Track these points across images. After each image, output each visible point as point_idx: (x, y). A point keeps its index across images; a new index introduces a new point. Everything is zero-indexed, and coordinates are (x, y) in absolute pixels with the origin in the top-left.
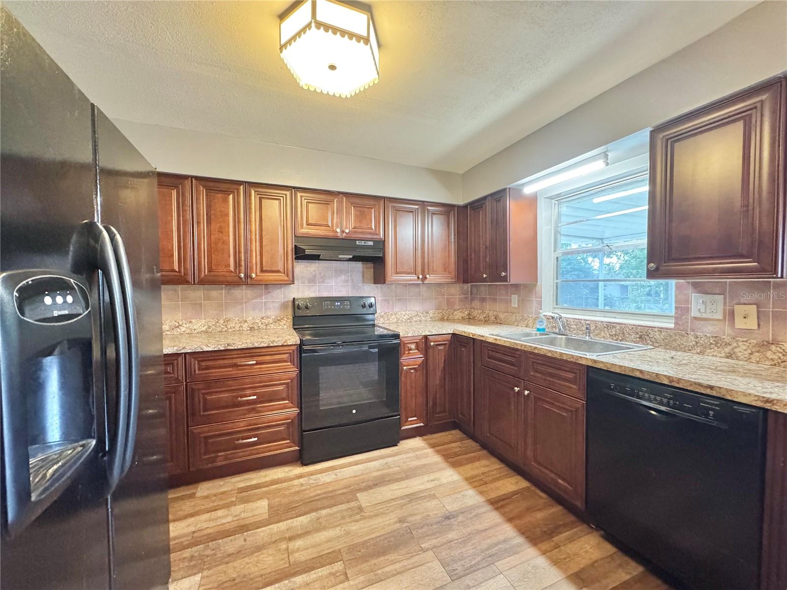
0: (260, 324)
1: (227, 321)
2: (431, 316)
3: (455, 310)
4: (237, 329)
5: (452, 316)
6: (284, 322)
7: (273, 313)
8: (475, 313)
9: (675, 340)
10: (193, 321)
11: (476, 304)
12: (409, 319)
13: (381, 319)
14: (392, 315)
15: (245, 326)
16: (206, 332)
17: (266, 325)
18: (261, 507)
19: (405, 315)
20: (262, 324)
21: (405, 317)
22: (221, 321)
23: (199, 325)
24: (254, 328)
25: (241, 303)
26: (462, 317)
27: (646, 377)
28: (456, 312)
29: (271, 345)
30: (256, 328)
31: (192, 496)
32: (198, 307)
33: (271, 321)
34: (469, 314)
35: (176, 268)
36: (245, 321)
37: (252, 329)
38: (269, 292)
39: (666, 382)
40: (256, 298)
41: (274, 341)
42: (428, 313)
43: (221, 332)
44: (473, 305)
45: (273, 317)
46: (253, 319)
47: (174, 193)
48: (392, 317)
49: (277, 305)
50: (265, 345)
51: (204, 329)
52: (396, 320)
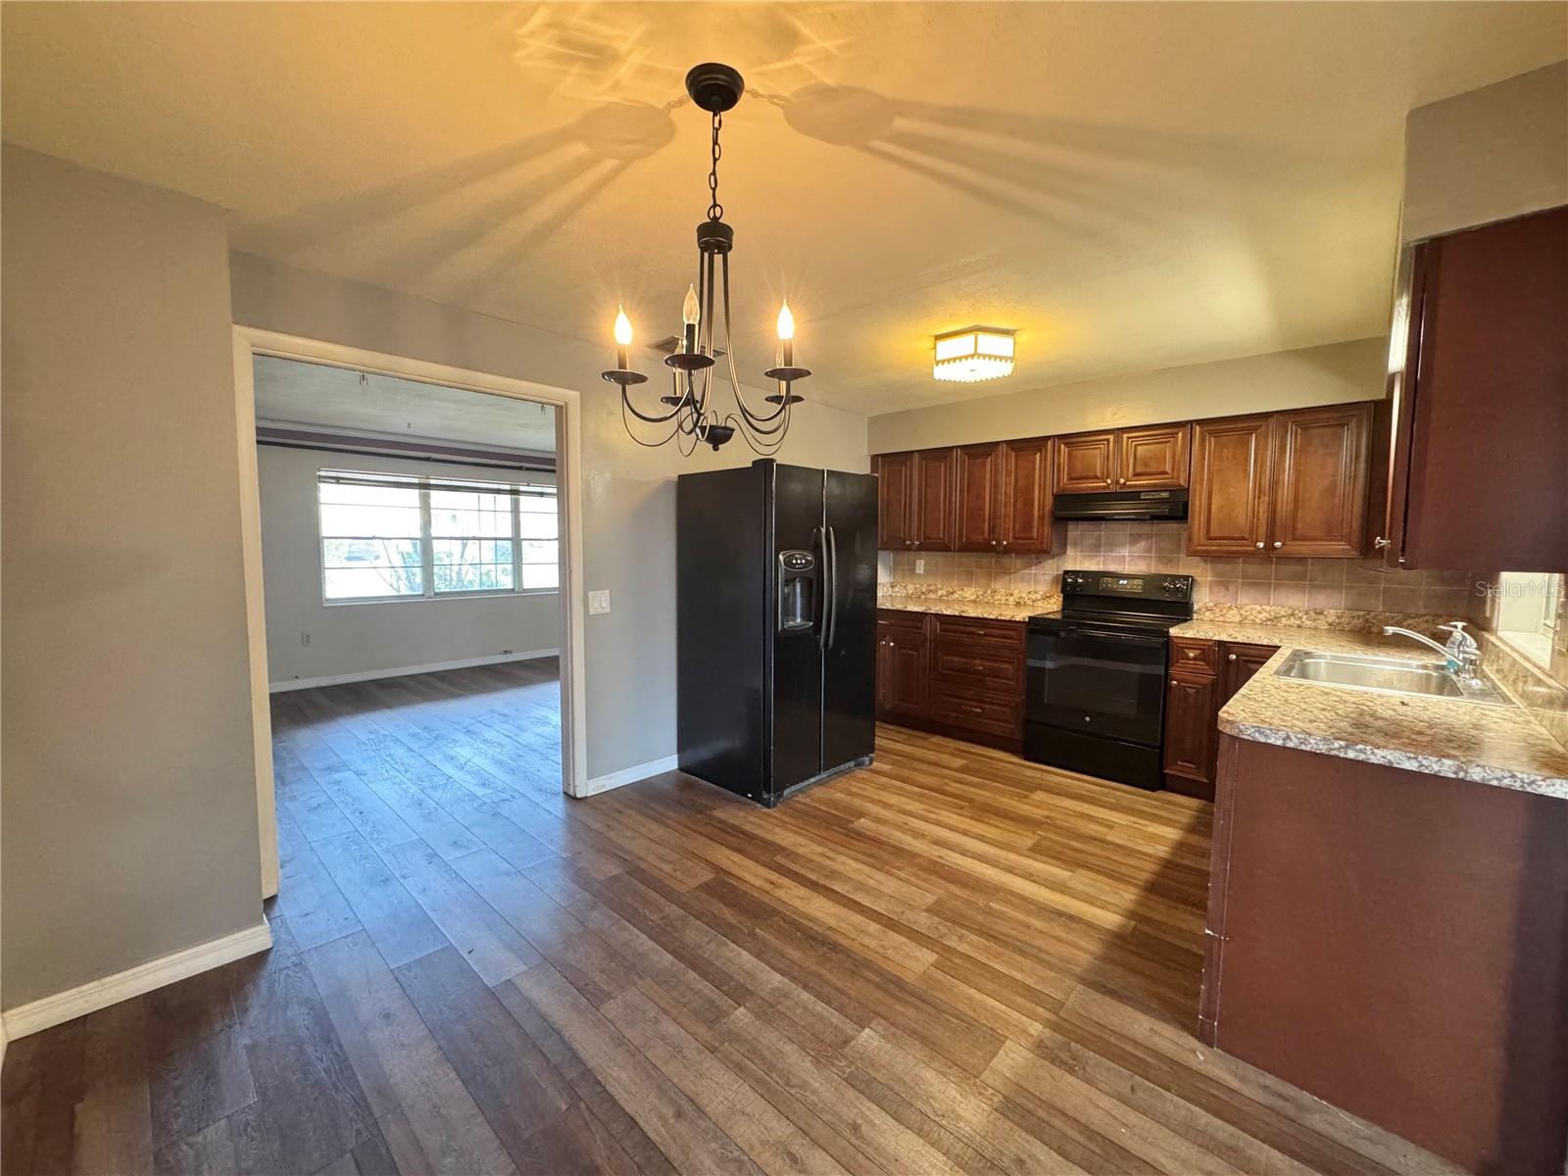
1: (994, 592)
2: (1330, 620)
4: (1003, 602)
6: (1054, 600)
7: (1043, 588)
10: (965, 589)
12: (1270, 620)
13: (1207, 614)
14: (1230, 608)
15: (1011, 599)
16: (974, 601)
17: (1034, 602)
18: (959, 762)
19: (1260, 612)
21: (1260, 616)
22: (989, 592)
23: (970, 593)
25: (1010, 574)
29: (998, 618)
30: (1022, 603)
31: (926, 739)
32: (969, 577)
33: (1039, 597)
35: (941, 536)
36: (1012, 595)
37: (1018, 604)
38: (1040, 562)
40: (1025, 568)
42: (1321, 613)
43: (987, 603)
45: (1042, 592)
46: (1020, 593)
47: (943, 464)
48: (1232, 612)
49: (1048, 578)
50: (993, 617)
51: (973, 598)
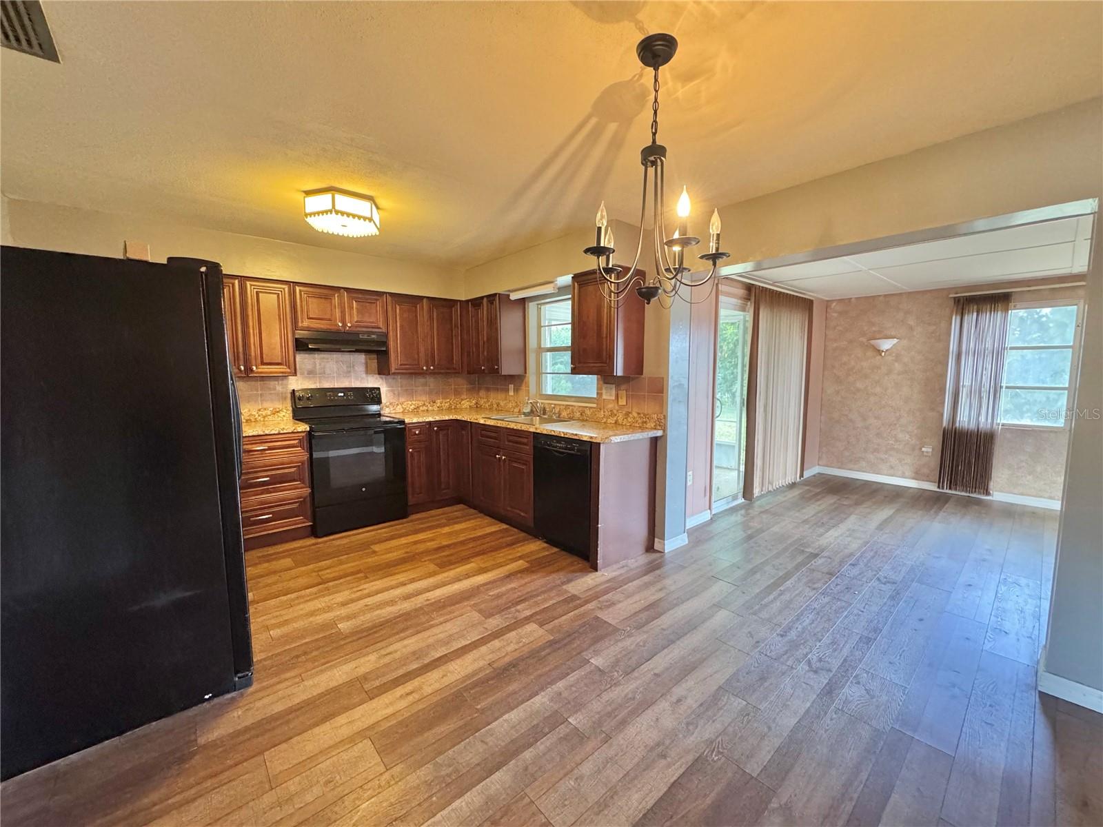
0: (257, 416)
2: (438, 406)
3: (462, 400)
5: (459, 405)
6: (284, 414)
8: (482, 402)
9: (596, 415)
11: (482, 393)
12: (415, 409)
13: (387, 409)
14: (398, 404)
18: (287, 562)
20: (259, 416)
24: (250, 420)
26: (470, 406)
27: (556, 434)
28: (463, 402)
29: (282, 432)
30: (253, 420)
34: (477, 403)
38: (265, 385)
39: (562, 436)
41: (284, 429)
42: (435, 402)
44: (480, 394)
45: (271, 409)
46: (249, 411)
48: (398, 407)
49: (277, 397)
50: (276, 432)
52: (402, 410)
